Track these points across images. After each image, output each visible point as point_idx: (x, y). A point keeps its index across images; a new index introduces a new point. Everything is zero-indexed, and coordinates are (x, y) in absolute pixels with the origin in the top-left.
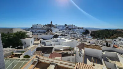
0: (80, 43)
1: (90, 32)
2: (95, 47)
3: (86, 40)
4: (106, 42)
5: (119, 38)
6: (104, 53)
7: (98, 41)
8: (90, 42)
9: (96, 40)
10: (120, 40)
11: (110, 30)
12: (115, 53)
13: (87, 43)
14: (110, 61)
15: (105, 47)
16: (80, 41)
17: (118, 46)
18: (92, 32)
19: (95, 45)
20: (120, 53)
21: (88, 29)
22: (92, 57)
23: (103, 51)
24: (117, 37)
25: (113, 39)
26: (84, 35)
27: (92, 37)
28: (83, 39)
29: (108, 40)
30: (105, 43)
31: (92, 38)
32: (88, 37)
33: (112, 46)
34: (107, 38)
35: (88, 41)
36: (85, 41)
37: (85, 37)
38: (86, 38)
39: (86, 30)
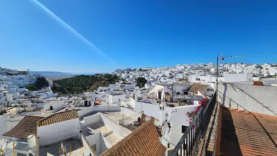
0: (21, 118)
1: (51, 83)
2: (66, 115)
3: (39, 105)
4: (84, 98)
5: (100, 88)
6: (83, 122)
7: (71, 99)
8: (51, 108)
9: (66, 98)
10: (101, 91)
11: (88, 76)
12: (99, 113)
13: (44, 114)
14: (93, 131)
15: (84, 108)
16: (19, 113)
17: (100, 101)
18: (54, 82)
19: (64, 110)
20: (103, 112)
21: (43, 75)
22: (59, 143)
23: (81, 119)
24: (98, 86)
25: (92, 91)
26: (34, 93)
27: (56, 94)
28: (30, 104)
29: (87, 94)
30: (83, 102)
31: (57, 97)
32: (45, 96)
33: (93, 103)
34: (85, 90)
35: (47, 106)
36: (38, 109)
37: (37, 96)
38: (40, 99)
39: (39, 79)
